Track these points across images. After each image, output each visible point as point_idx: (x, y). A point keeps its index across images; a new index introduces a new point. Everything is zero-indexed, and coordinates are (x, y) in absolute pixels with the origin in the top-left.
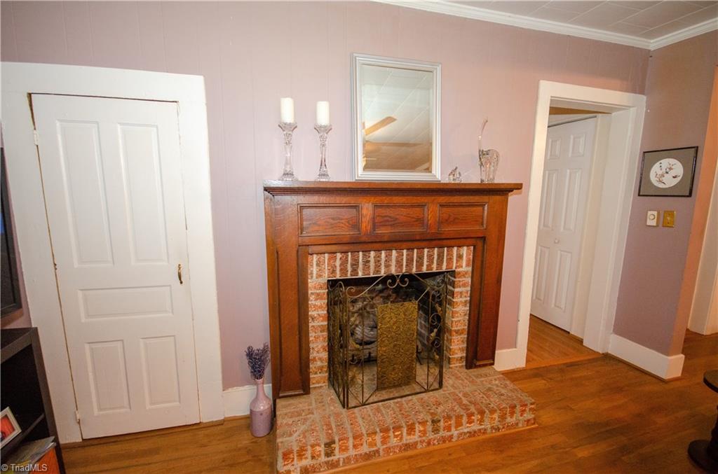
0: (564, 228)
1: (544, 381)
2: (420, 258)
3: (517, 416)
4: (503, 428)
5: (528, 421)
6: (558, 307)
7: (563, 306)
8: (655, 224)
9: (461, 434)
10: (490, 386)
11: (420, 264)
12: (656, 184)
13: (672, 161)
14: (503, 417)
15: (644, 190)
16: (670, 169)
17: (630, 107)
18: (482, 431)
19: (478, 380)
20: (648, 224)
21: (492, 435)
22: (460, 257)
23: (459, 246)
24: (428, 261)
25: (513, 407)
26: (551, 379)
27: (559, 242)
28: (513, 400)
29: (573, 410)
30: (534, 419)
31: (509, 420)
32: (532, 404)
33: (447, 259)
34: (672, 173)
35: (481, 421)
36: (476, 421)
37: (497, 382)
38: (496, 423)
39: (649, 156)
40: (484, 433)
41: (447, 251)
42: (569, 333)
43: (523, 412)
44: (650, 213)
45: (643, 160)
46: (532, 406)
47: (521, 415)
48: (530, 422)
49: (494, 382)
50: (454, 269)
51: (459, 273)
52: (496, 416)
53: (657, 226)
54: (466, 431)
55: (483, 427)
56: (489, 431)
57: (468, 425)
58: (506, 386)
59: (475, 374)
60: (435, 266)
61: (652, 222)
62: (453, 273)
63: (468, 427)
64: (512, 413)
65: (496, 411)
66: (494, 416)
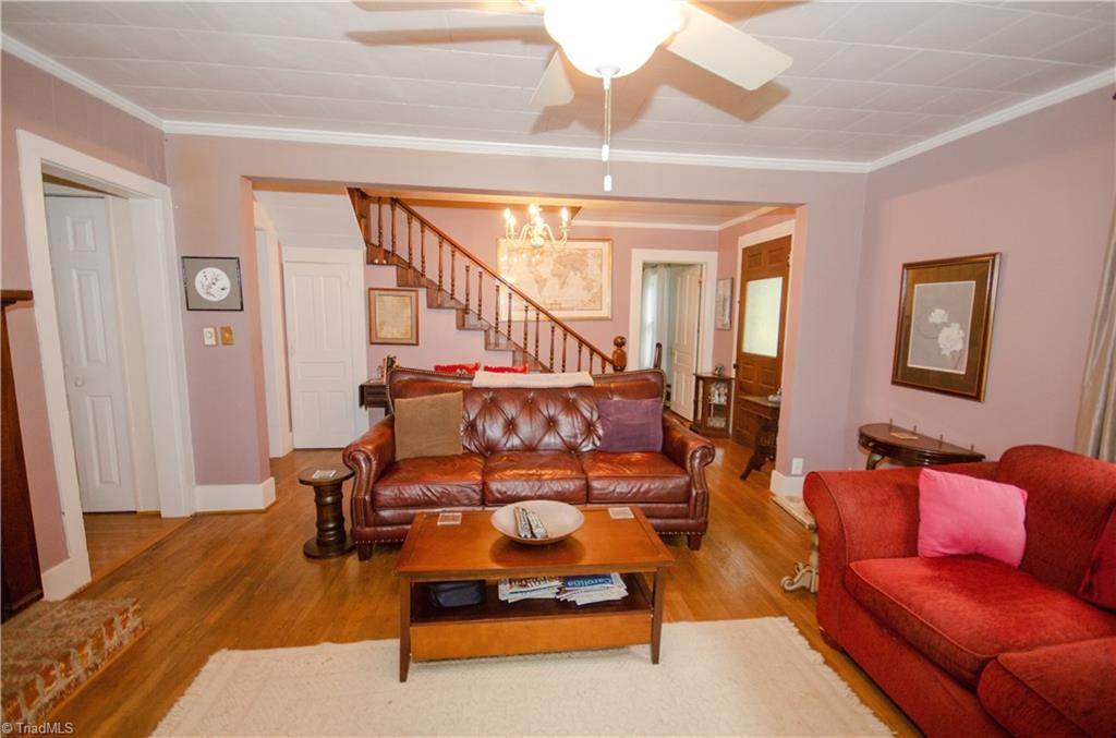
0: (88, 360)
1: (129, 583)
3: (119, 632)
4: (103, 660)
5: (135, 629)
6: (107, 482)
7: (115, 478)
8: (214, 343)
9: (40, 711)
10: (53, 624)
12: (205, 296)
13: (217, 271)
14: (99, 646)
15: (193, 304)
16: (216, 280)
17: (152, 196)
18: (73, 685)
19: (30, 629)
20: (207, 343)
21: (90, 680)
25: (110, 624)
26: (138, 574)
27: (83, 383)
28: (105, 615)
29: (182, 588)
30: (142, 623)
31: (109, 644)
32: (134, 604)
34: (219, 285)
35: (67, 671)
36: (58, 675)
37: (64, 613)
38: (91, 659)
39: (190, 263)
40: (76, 686)
42: (135, 512)
43: (124, 621)
44: (205, 330)
45: (184, 267)
46: (135, 607)
47: (124, 628)
48: (138, 632)
49: (59, 616)
52: (88, 650)
53: (217, 344)
54: (46, 700)
55: (72, 677)
56: (83, 677)
57: (48, 689)
58: (82, 609)
59: (16, 624)
61: (210, 341)
63: (48, 693)
64: (110, 634)
65: (85, 642)
66: (84, 652)
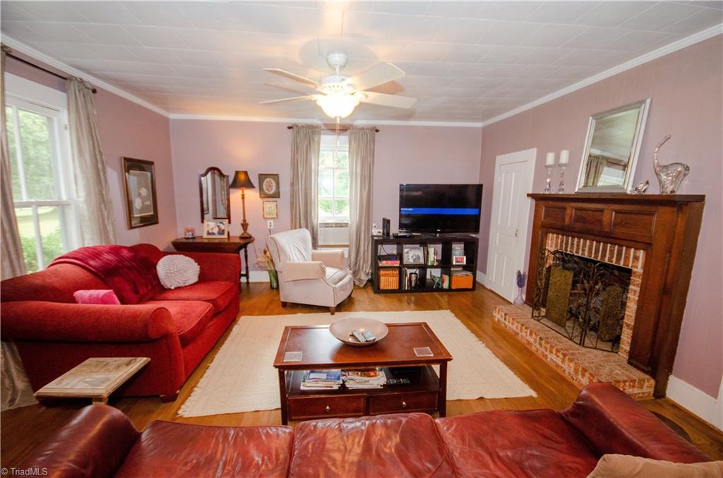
2: (604, 250)
11: (604, 256)
22: (636, 258)
23: (636, 249)
24: (609, 255)
33: (625, 257)
41: (626, 250)
50: (630, 267)
51: (635, 273)
60: (614, 259)
62: (629, 272)
